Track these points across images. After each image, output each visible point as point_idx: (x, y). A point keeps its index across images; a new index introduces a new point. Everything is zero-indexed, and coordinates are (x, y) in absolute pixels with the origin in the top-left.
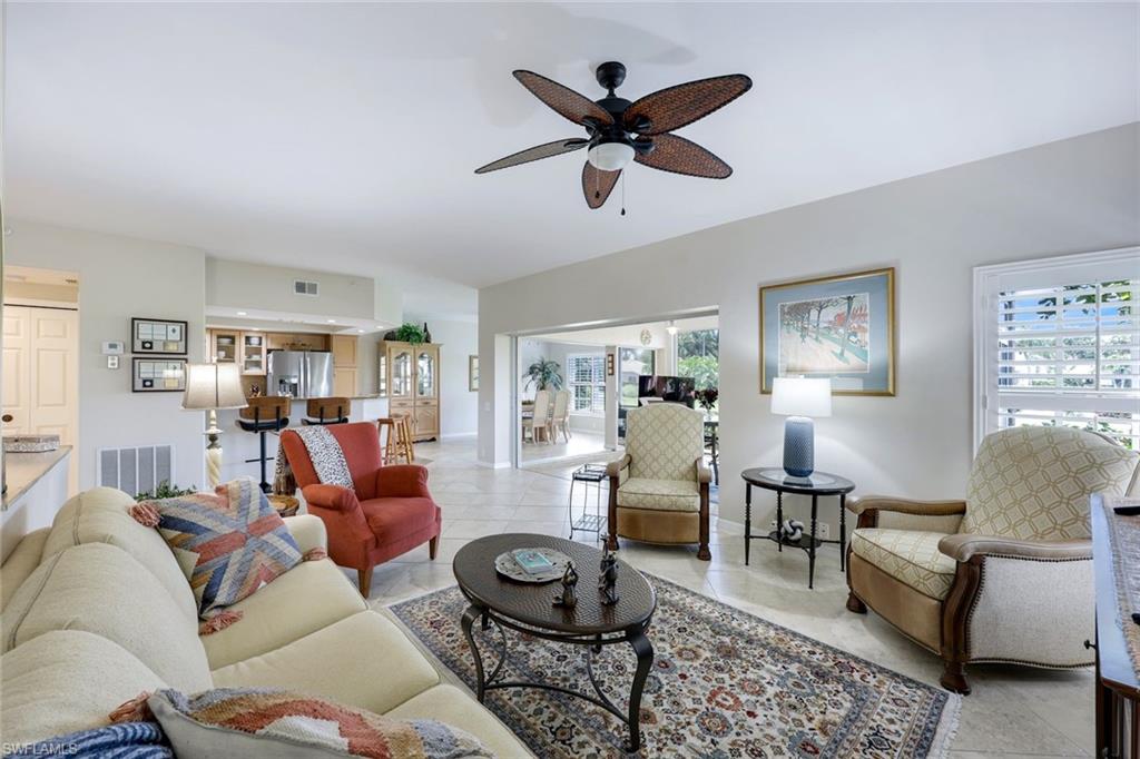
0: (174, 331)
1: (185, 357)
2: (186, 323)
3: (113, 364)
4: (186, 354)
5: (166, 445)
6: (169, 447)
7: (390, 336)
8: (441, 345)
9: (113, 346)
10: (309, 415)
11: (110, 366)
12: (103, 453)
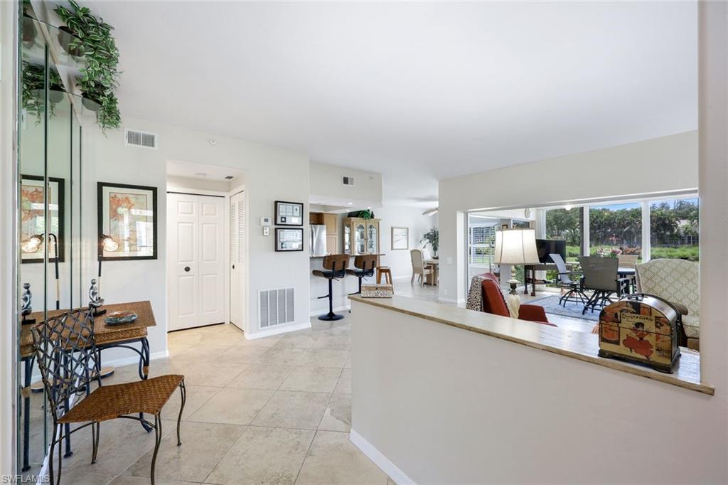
0: (296, 210)
1: (301, 227)
2: (302, 204)
3: (266, 233)
4: (302, 225)
5: (292, 287)
6: (293, 289)
7: (351, 215)
8: (380, 220)
9: (266, 220)
10: (356, 266)
11: (265, 234)
12: (261, 293)
